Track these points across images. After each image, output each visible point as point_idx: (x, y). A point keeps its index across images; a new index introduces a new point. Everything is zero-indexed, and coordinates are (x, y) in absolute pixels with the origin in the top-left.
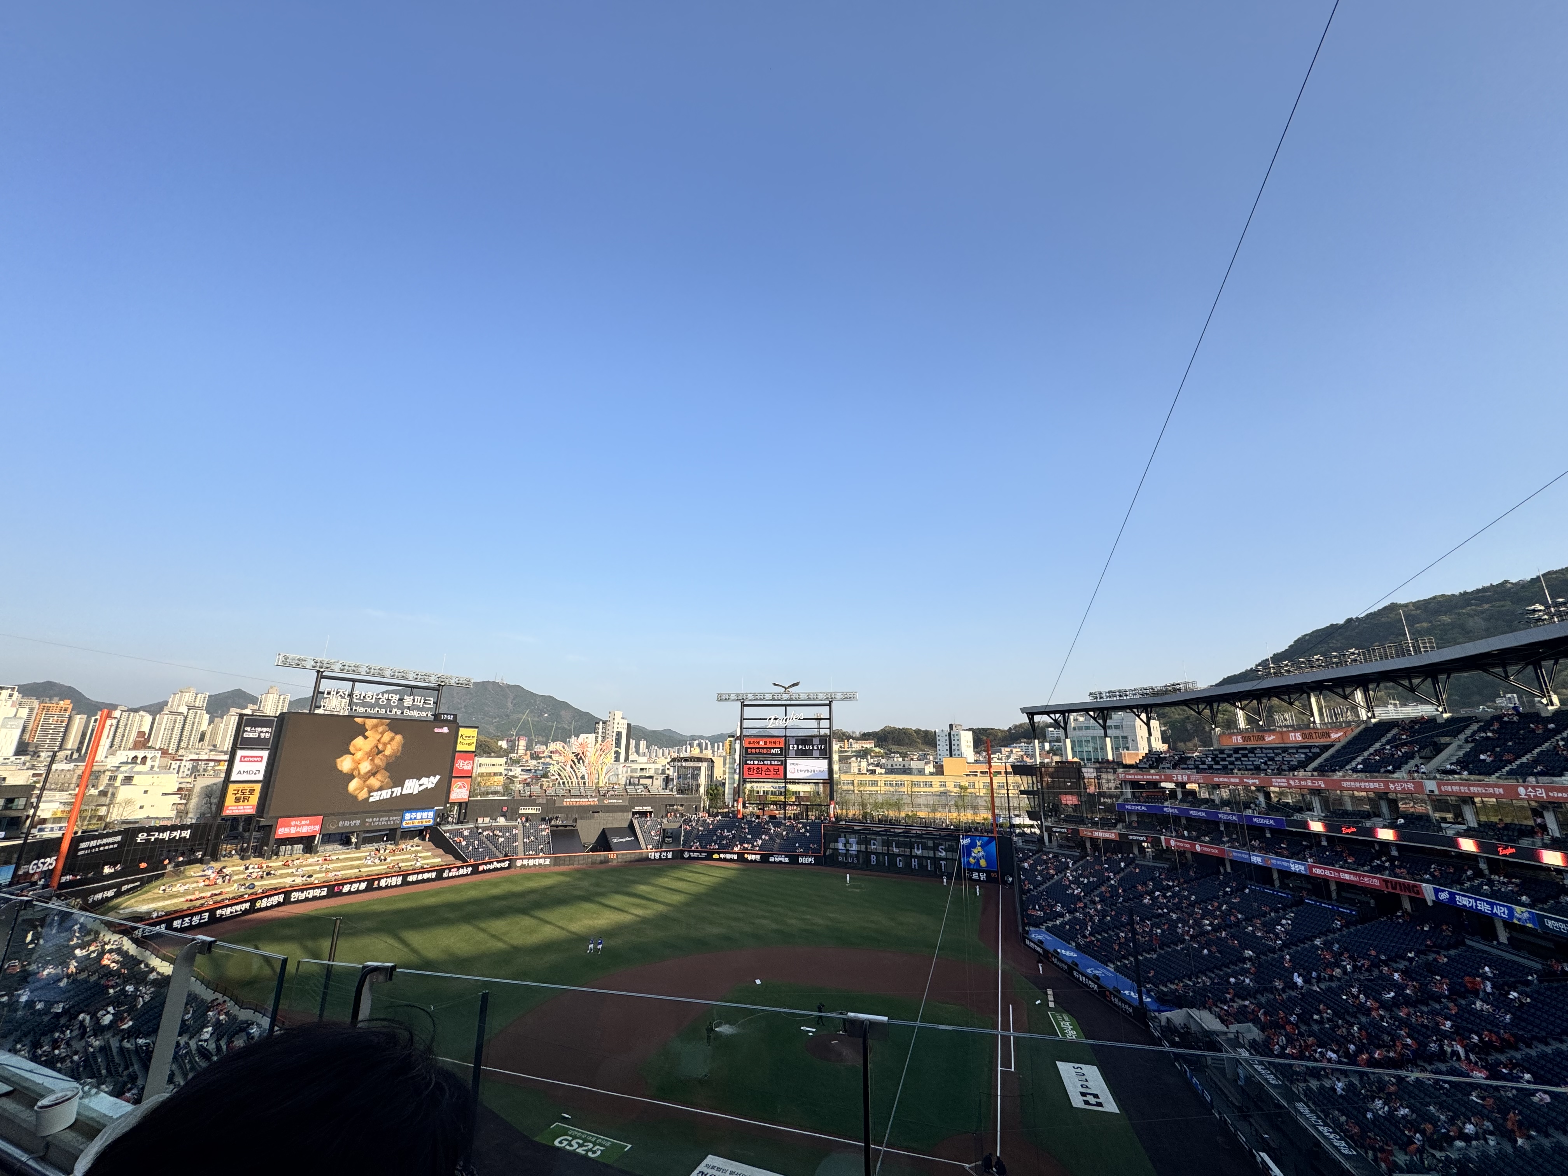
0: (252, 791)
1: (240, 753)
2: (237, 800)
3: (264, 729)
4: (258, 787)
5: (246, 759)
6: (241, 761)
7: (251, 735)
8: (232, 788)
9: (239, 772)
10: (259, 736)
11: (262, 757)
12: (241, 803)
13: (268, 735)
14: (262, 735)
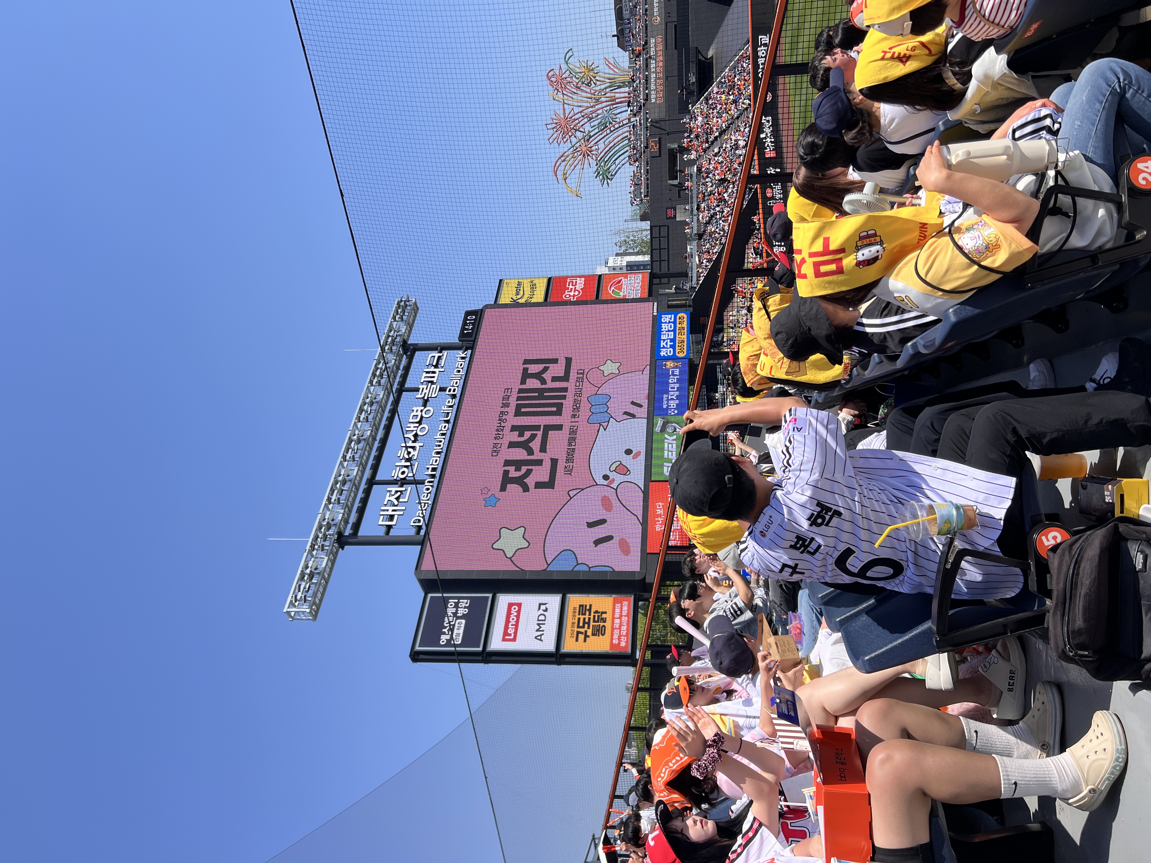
0: (583, 609)
1: (496, 644)
2: (599, 631)
3: (450, 611)
4: (575, 600)
5: (511, 631)
6: (514, 639)
7: (459, 631)
8: (570, 646)
9: (539, 638)
10: (463, 617)
11: (510, 605)
12: (608, 625)
13: (464, 603)
14: (461, 612)
